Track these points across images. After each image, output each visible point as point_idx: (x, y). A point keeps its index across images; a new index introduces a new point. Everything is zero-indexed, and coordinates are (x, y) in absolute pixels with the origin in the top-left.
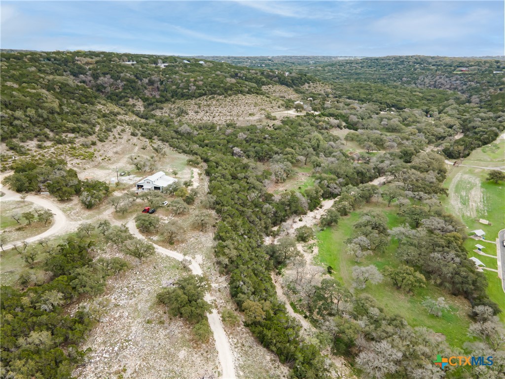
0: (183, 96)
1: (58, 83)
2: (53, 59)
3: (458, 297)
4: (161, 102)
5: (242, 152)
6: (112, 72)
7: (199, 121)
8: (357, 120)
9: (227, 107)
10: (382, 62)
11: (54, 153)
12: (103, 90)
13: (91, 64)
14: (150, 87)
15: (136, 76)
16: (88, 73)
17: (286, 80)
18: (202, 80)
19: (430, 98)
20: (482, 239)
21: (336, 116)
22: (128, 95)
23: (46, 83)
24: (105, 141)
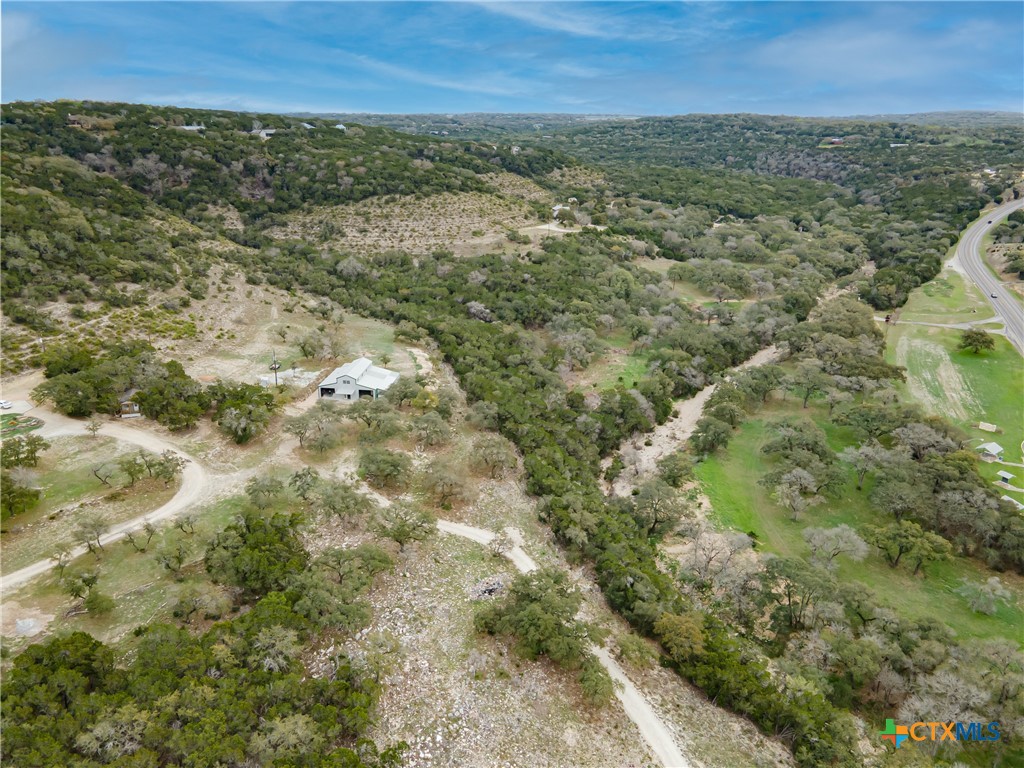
0: (327, 198)
1: (55, 172)
2: (19, 121)
3: (1007, 573)
4: (280, 211)
5: (488, 311)
6: (161, 147)
7: (372, 248)
8: (680, 240)
9: (426, 219)
10: (682, 125)
11: (112, 327)
12: (147, 187)
13: (105, 130)
14: (248, 180)
15: (215, 156)
16: (103, 150)
17: (517, 162)
18: (362, 164)
19: (789, 194)
20: (997, 460)
21: (637, 233)
22: (205, 197)
23: (30, 173)
24: (204, 298)
